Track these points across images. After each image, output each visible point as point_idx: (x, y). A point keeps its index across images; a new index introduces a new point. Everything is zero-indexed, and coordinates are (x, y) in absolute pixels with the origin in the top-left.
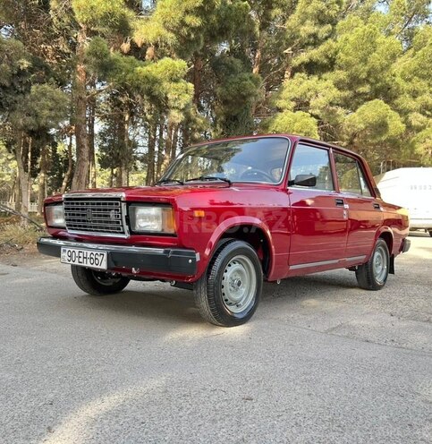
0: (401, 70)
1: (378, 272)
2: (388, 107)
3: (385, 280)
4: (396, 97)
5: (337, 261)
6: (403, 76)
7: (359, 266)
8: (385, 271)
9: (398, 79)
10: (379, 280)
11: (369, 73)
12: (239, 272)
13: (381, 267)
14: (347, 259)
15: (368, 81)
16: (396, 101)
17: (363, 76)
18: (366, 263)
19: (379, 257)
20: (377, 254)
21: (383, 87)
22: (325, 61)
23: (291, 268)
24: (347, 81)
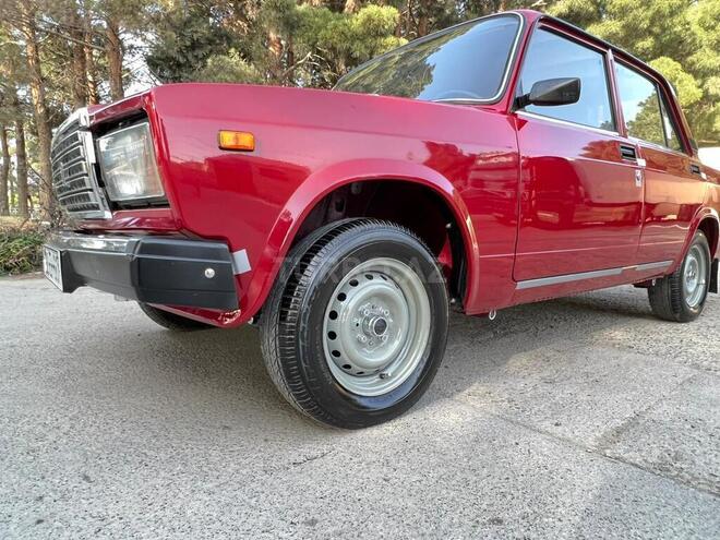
0: (700, 15)
1: (691, 289)
2: (679, 66)
3: (701, 304)
4: (690, 54)
5: (618, 271)
6: (702, 23)
7: (658, 280)
8: (701, 288)
9: (695, 27)
10: (692, 303)
11: (652, 22)
12: (382, 297)
13: (695, 281)
14: (639, 268)
15: (651, 33)
16: (690, 59)
17: (645, 25)
18: (671, 276)
19: (692, 263)
20: (690, 258)
21: (672, 40)
22: (591, 9)
23: (521, 285)
24: (621, 34)
